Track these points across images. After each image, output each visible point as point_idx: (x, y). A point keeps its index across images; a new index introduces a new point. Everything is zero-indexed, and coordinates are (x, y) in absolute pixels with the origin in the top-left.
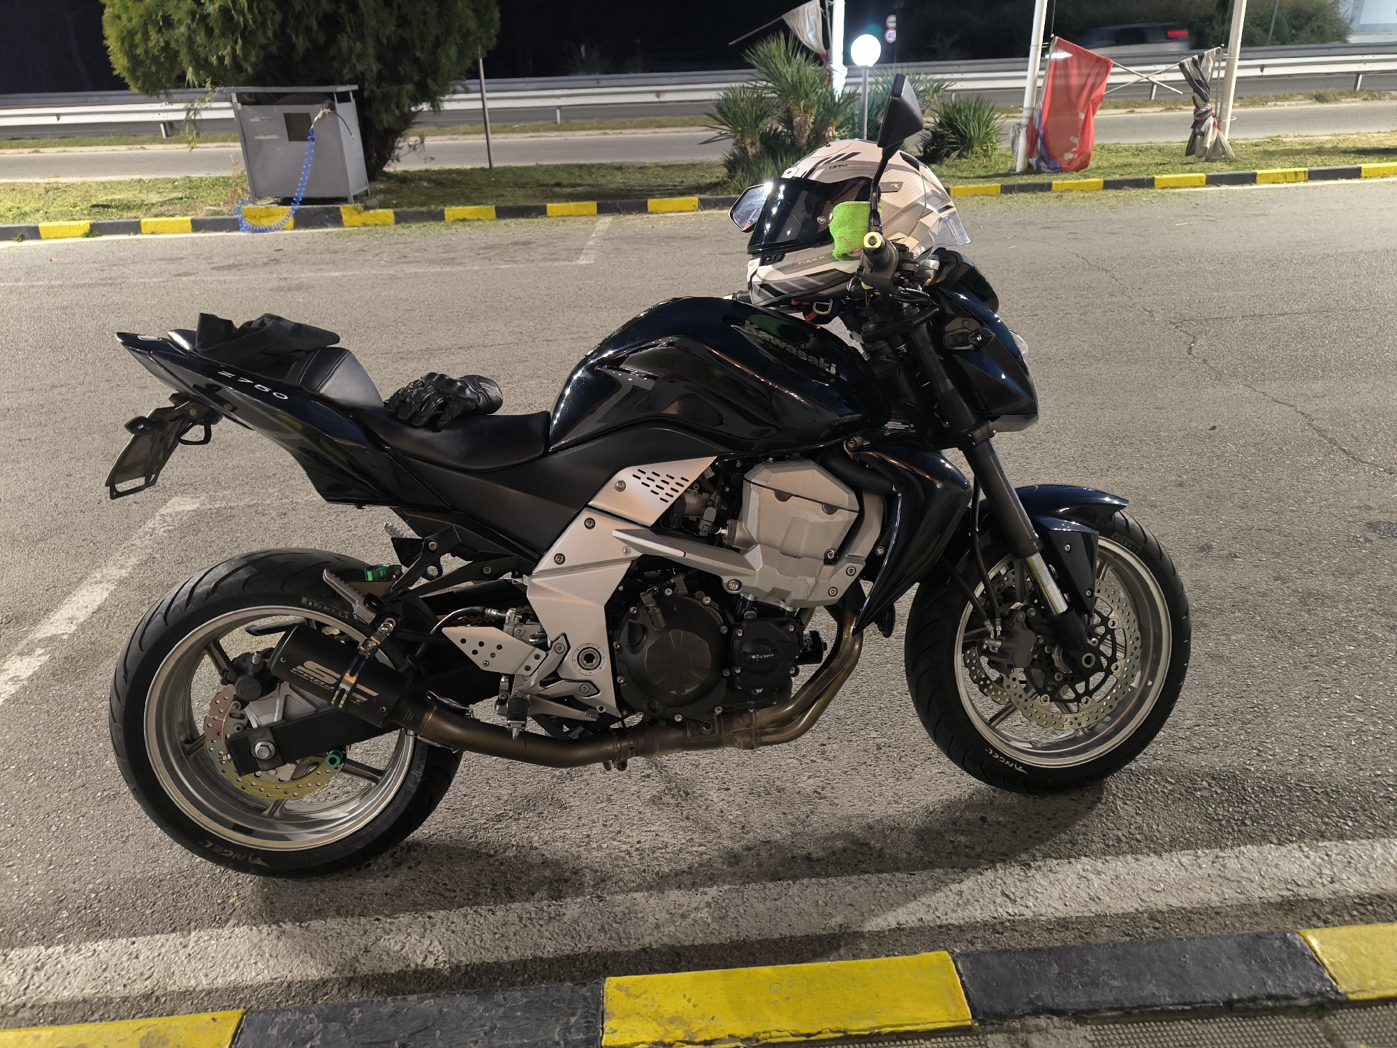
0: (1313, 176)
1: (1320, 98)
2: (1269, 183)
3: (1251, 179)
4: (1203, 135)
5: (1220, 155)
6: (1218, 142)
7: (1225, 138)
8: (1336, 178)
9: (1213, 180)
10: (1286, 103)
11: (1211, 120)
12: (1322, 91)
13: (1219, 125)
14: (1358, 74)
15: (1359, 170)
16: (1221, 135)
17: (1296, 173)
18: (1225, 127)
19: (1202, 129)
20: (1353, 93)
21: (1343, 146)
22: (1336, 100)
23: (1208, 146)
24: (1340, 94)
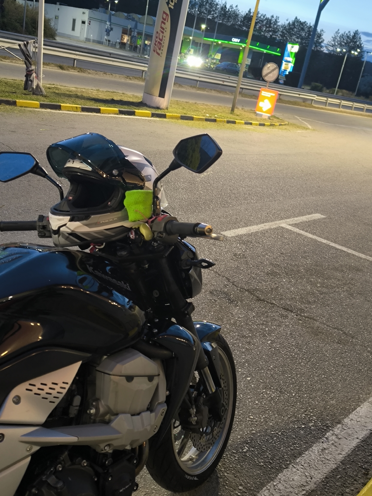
0: (84, 110)
1: (61, 68)
2: (66, 111)
3: (58, 107)
4: (32, 81)
5: (39, 92)
6: (38, 86)
7: (41, 85)
8: (92, 112)
9: (43, 106)
10: (48, 67)
11: (34, 75)
12: (61, 64)
13: (37, 77)
14: (75, 59)
15: (100, 109)
16: (39, 83)
17: (76, 107)
18: (40, 79)
19: (31, 79)
20: (73, 68)
21: (85, 95)
22: (68, 70)
23: (34, 87)
24: (69, 67)
